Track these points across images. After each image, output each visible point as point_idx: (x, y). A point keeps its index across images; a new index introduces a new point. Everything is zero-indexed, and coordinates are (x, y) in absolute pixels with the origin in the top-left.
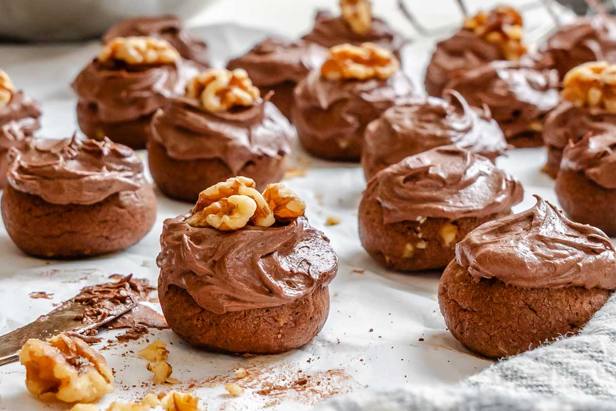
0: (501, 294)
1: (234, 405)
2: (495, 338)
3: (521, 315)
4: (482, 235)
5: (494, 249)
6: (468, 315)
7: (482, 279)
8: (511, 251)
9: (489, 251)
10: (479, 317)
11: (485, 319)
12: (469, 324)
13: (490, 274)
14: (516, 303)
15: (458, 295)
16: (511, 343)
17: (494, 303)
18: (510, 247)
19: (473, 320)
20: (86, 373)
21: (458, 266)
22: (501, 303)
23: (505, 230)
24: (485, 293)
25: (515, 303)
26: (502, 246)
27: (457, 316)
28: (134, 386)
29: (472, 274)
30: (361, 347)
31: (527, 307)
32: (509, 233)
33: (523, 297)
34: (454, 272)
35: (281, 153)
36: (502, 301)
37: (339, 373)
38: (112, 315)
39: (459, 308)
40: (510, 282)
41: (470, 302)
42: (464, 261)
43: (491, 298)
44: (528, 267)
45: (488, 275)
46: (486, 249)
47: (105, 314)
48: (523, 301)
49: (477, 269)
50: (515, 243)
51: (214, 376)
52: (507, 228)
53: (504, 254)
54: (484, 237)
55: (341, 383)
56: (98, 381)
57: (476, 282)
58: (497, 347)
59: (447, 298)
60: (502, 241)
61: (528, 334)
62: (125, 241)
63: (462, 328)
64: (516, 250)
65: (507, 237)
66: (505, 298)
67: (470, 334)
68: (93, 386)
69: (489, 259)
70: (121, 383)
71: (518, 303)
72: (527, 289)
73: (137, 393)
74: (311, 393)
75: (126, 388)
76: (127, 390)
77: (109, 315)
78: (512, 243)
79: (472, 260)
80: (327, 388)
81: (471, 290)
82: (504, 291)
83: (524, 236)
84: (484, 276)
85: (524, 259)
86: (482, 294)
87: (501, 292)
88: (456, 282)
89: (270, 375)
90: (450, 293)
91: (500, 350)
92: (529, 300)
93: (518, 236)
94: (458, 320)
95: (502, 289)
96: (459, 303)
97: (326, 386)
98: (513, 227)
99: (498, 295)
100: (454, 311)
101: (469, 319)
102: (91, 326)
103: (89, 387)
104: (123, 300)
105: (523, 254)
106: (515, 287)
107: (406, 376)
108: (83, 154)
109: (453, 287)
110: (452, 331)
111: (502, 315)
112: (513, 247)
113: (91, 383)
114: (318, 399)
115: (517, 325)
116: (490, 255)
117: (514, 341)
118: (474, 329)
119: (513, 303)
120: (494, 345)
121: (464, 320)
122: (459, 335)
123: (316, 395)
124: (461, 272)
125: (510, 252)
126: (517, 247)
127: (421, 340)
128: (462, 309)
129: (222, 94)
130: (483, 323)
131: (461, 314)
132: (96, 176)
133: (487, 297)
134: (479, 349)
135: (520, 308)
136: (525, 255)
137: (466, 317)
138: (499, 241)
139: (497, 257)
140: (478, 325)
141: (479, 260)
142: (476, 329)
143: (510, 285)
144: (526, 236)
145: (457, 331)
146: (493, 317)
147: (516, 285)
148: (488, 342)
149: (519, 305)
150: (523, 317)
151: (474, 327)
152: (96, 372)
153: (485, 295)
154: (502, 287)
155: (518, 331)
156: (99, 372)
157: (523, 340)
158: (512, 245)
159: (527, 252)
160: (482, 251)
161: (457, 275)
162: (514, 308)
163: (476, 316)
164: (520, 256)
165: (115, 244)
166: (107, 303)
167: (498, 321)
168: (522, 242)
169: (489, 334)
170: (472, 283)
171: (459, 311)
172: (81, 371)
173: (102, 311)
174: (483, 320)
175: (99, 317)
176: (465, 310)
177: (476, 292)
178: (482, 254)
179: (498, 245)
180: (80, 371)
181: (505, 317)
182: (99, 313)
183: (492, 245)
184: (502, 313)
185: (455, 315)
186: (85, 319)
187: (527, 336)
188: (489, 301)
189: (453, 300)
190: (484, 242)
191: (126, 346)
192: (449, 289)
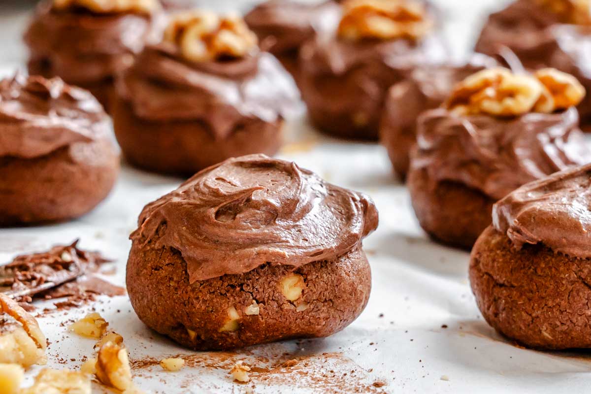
0: (547, 263)
1: (199, 382)
2: (538, 319)
3: (572, 291)
4: (527, 192)
5: (541, 207)
6: (504, 291)
7: (525, 246)
8: (562, 209)
9: (534, 209)
10: (518, 294)
11: (526, 296)
12: (506, 302)
13: (535, 237)
14: (567, 275)
15: (493, 267)
16: (558, 326)
17: (540, 276)
18: (562, 204)
19: (511, 298)
20: (11, 332)
21: (495, 232)
22: (548, 275)
23: (557, 187)
24: (527, 263)
25: (565, 275)
26: (552, 204)
27: (491, 292)
28: (73, 360)
29: (512, 239)
30: (367, 331)
31: (580, 281)
32: (562, 190)
33: (576, 268)
34: (490, 238)
35: (280, 118)
36: (549, 273)
37: (337, 356)
38: (51, 282)
39: (494, 283)
40: (559, 249)
41: (508, 274)
42: (503, 224)
43: (535, 270)
44: (584, 229)
45: (533, 240)
46: (531, 207)
47: (41, 279)
48: (576, 274)
49: (518, 231)
50: (568, 200)
51: (176, 355)
52: (559, 184)
53: (553, 212)
54: (530, 194)
55: (338, 366)
56: (26, 344)
57: (518, 250)
58: (540, 331)
59: (479, 271)
60: (553, 198)
61: (581, 315)
62: (76, 208)
63: (497, 308)
64: (569, 208)
65: (559, 194)
66: (553, 270)
67: (507, 316)
68: (19, 349)
69: (534, 218)
70: (56, 356)
71: (569, 276)
72: (581, 259)
73: (76, 367)
74: (299, 375)
75: (63, 362)
76: (64, 363)
77: (46, 282)
78: (565, 200)
79: (512, 221)
80: (319, 371)
81: (511, 259)
82: (551, 260)
83: (580, 193)
84: (527, 241)
85: (578, 219)
86: (524, 265)
87: (549, 261)
88: (491, 251)
89: (247, 357)
90: (483, 264)
91: (544, 336)
92: (583, 272)
93: (573, 193)
94: (492, 299)
95: (549, 258)
96: (495, 277)
97: (318, 369)
98: (567, 183)
99: (544, 266)
100: (488, 287)
101: (505, 297)
102: (24, 293)
103: (14, 350)
104: (66, 266)
105: (578, 213)
106: (567, 255)
107: (420, 361)
108: (26, 96)
109: (488, 256)
110: (485, 314)
111: (548, 290)
112: (565, 204)
113: (18, 346)
114: (308, 382)
115: (566, 303)
116: (535, 214)
117: (562, 324)
118: (511, 309)
119: (562, 276)
120: (537, 330)
121: (499, 298)
122: (492, 318)
123: (305, 377)
124: (497, 239)
125: (561, 211)
126: (571, 205)
127: (444, 326)
128: (497, 284)
129: (208, 39)
130: (524, 301)
131: (497, 290)
132: (41, 122)
133: (530, 268)
134: (517, 334)
135: (572, 281)
136: (580, 214)
137: (502, 294)
138: (548, 198)
139: (544, 217)
140: (517, 304)
141: (522, 220)
142: (514, 309)
143: (560, 253)
144: (583, 194)
145: (490, 312)
146: (537, 293)
147: (567, 253)
148: (529, 325)
149: (570, 278)
150: (575, 293)
151: (512, 306)
152: (24, 334)
153: (528, 266)
154: (550, 255)
155: (568, 311)
156: (29, 335)
157: (574, 324)
158: (564, 203)
159: (583, 212)
160: (526, 209)
161: (493, 242)
162: (564, 282)
163: (515, 292)
164: (574, 216)
165: (62, 211)
166: (46, 269)
167: (543, 298)
168: (577, 200)
169: (530, 315)
170: (512, 251)
171: (494, 286)
172: (5, 329)
173: (38, 276)
174: (524, 297)
175: (34, 283)
176: (502, 285)
177: (517, 262)
178: (526, 213)
179: (547, 203)
180: (3, 329)
181: (552, 294)
182: (34, 278)
183: (539, 203)
184: (548, 288)
185: (489, 293)
186: (15, 285)
187: (579, 318)
188: (532, 273)
189: (487, 273)
190: (529, 199)
191: (65, 314)
192: (482, 260)
